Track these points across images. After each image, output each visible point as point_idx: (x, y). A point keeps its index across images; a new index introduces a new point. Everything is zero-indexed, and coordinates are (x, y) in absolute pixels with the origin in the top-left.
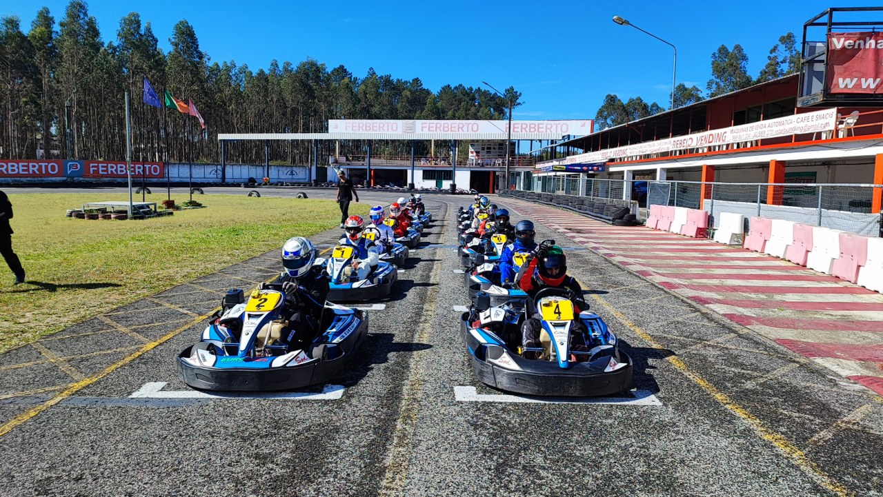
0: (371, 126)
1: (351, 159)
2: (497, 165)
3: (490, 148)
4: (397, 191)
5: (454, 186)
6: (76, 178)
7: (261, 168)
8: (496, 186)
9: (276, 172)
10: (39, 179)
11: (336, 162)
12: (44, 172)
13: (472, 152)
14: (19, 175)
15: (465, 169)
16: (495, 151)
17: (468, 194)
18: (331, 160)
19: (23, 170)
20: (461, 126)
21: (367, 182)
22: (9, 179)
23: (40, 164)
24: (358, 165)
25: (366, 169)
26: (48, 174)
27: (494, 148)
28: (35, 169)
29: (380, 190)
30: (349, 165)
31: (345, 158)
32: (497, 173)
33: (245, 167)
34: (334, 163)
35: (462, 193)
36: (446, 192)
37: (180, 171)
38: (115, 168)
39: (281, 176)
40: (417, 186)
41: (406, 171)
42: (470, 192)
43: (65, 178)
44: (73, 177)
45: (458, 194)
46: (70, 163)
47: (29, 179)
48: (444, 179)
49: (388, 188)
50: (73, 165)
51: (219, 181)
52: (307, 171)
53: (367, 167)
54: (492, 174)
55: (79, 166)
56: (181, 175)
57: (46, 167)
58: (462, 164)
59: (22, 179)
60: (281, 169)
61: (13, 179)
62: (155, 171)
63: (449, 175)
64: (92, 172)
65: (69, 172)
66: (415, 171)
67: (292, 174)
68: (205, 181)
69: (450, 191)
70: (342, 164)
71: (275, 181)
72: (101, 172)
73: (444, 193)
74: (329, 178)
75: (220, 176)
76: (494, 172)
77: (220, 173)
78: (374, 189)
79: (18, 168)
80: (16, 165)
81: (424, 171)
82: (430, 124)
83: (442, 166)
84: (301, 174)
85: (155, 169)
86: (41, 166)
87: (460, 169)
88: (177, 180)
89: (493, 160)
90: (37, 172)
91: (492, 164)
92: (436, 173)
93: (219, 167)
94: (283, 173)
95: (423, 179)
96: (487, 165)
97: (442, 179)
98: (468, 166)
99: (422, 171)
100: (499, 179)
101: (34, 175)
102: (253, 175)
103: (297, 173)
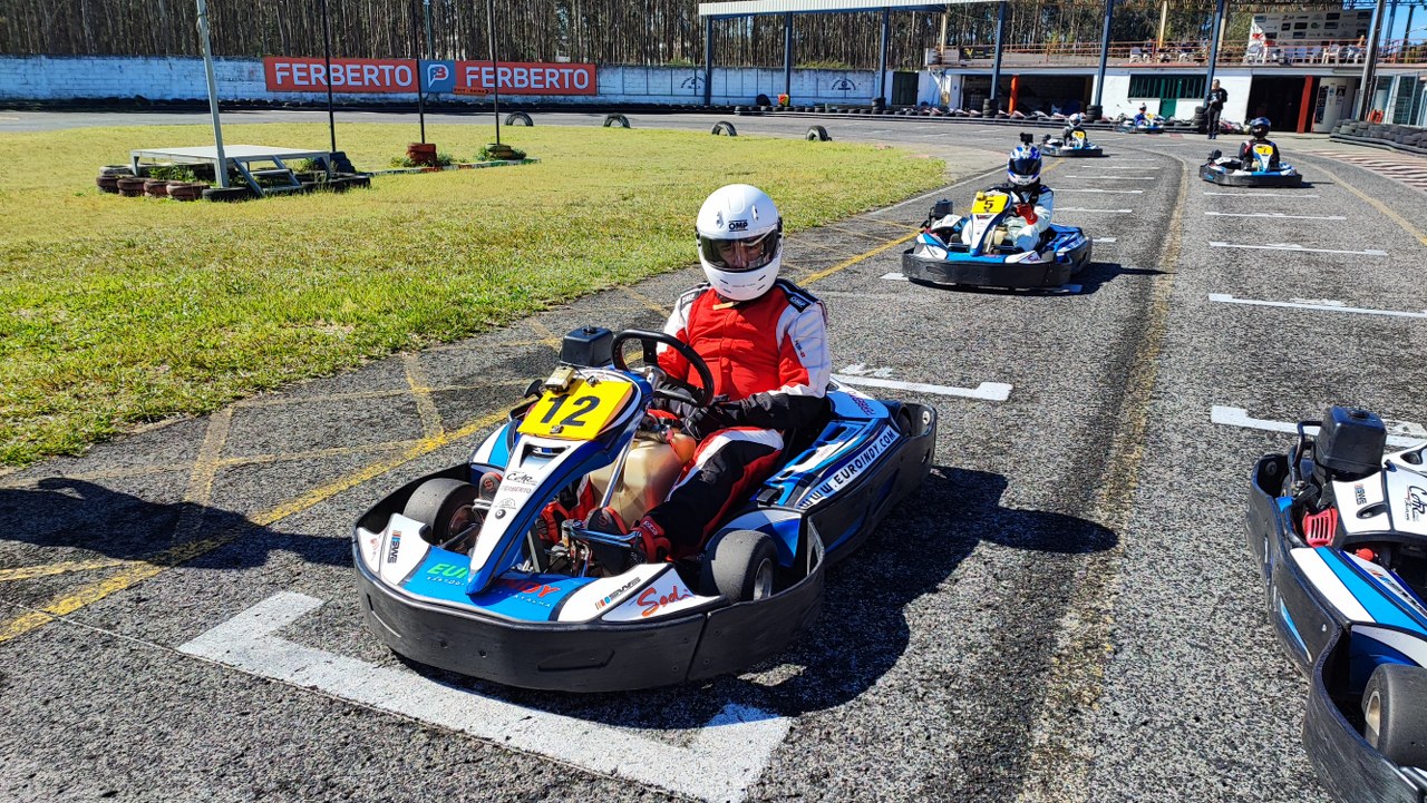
1: (969, 53)
2: (1322, 61)
6: (442, 96)
7: (776, 74)
8: (1315, 113)
9: (813, 83)
10: (382, 95)
11: (939, 61)
12: (388, 83)
13: (1257, 37)
14: (348, 88)
15: (1239, 71)
17: (1241, 132)
18: (929, 56)
19: (354, 79)
21: (990, 104)
23: (381, 66)
24: (984, 66)
25: (990, 77)
26: (395, 88)
28: (374, 77)
30: (964, 66)
31: (957, 52)
32: (1323, 83)
33: (750, 73)
34: (934, 63)
36: (1184, 127)
37: (627, 80)
38: (509, 76)
39: (823, 93)
40: (1109, 112)
41: (1091, 77)
43: (424, 95)
44: (438, 93)
46: (432, 66)
47: (364, 95)
48: (1182, 96)
49: (1036, 119)
50: (437, 69)
51: (700, 101)
52: (876, 80)
53: (992, 72)
54: (1308, 85)
55: (447, 72)
56: (627, 90)
57: (392, 72)
58: (1232, 58)
59: (352, 96)
60: (822, 76)
61: (340, 95)
62: (581, 81)
64: (469, 84)
65: (430, 83)
66: (1106, 77)
67: (844, 87)
68: (671, 101)
69: (1193, 126)
70: (951, 66)
71: (810, 102)
72: (485, 84)
73: (1178, 131)
74: (922, 96)
75: (701, 92)
76: (1316, 79)
77: (701, 84)
78: (1004, 120)
79: (345, 74)
80: (340, 68)
81: (1133, 77)
83: (1183, 64)
84: (864, 87)
85: (581, 77)
86: (382, 72)
87: (1225, 71)
88: (621, 99)
89: (1317, 49)
90: (377, 83)
91: (1312, 58)
92: (1163, 82)
93: (700, 73)
94: (827, 86)
95: (1129, 96)
96: (1300, 61)
97: (1175, 97)
98: (1245, 63)
99: (1129, 78)
100: (1325, 96)
101: (371, 88)
102: (766, 91)
103: (856, 85)
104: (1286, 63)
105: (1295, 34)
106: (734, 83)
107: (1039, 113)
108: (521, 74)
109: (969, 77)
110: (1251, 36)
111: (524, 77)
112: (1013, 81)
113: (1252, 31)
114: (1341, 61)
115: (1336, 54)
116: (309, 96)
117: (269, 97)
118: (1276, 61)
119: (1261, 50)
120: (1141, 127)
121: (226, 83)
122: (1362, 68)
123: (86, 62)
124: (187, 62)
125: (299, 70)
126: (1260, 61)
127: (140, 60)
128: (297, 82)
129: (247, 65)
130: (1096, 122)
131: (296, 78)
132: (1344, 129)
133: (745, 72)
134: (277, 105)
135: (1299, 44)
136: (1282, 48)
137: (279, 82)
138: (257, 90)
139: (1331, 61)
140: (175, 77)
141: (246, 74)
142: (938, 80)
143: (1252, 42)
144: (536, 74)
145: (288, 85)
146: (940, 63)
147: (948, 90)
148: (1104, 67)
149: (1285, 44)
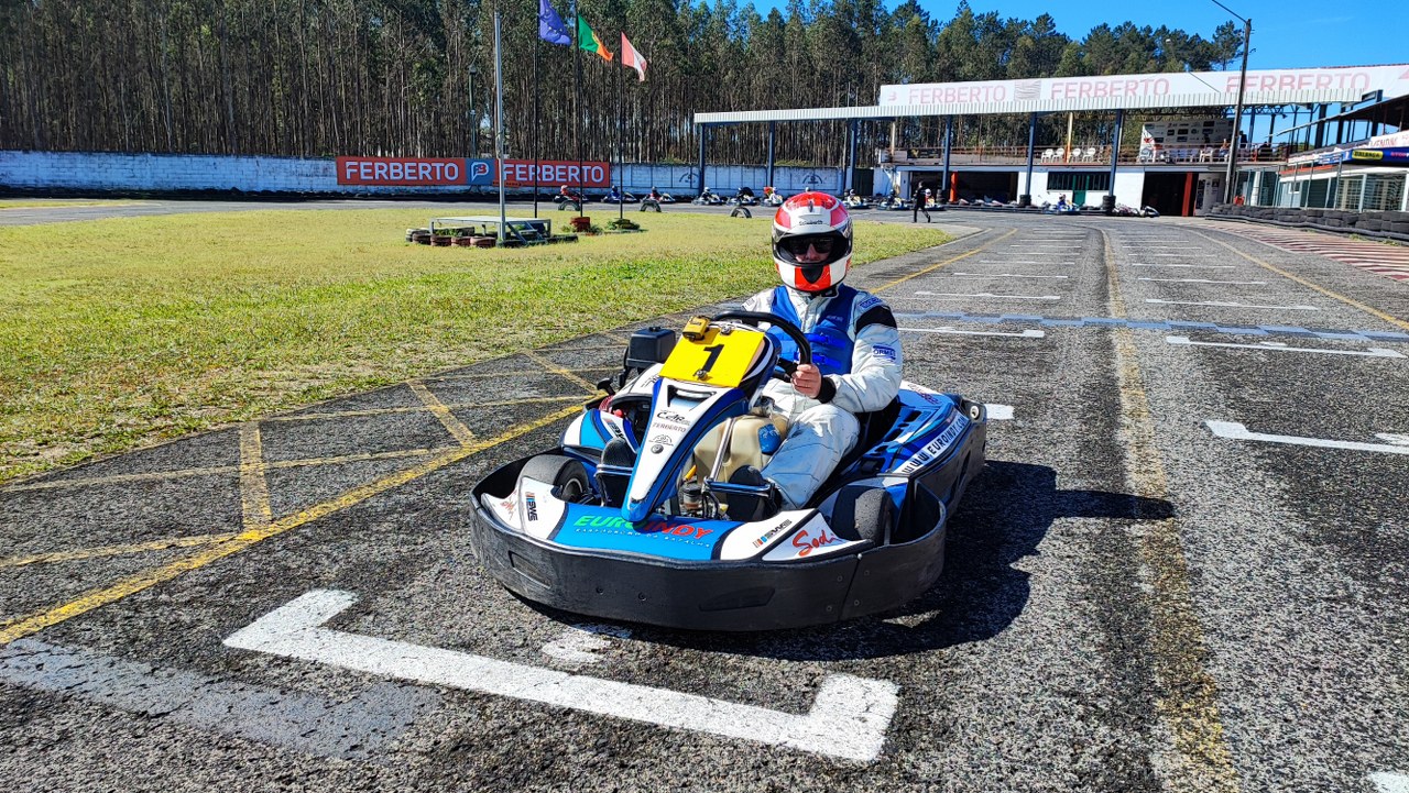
0: (956, 94)
1: (916, 154)
2: (1200, 161)
3: (1185, 132)
4: (997, 209)
5: (1110, 200)
6: (482, 187)
7: (762, 171)
8: (1197, 201)
9: (788, 178)
10: (432, 188)
11: (890, 160)
12: (438, 178)
13: (1147, 140)
14: (404, 182)
15: (1134, 169)
16: (1196, 136)
17: (1138, 215)
18: (880, 155)
19: (410, 174)
20: (1132, 86)
21: (942, 193)
22: (391, 188)
23: (433, 164)
24: (927, 164)
25: (942, 172)
26: (444, 181)
27: (1194, 131)
28: (427, 173)
29: (965, 207)
30: (912, 164)
31: (905, 153)
32: (1201, 177)
33: (736, 170)
34: (886, 161)
35: (1126, 213)
36: (1095, 211)
38: (539, 171)
39: (796, 184)
40: (1036, 201)
41: (1016, 174)
42: (1143, 212)
43: (467, 188)
44: (480, 186)
45: (1118, 215)
46: (477, 164)
47: (418, 188)
48: (1090, 189)
49: (980, 204)
50: (479, 166)
52: (840, 176)
53: (943, 169)
54: (1190, 178)
55: (487, 168)
56: (635, 184)
57: (442, 168)
58: (1127, 159)
59: (408, 188)
60: (795, 172)
61: (397, 188)
62: (597, 176)
63: (1103, 181)
65: (473, 178)
66: (1033, 174)
67: (814, 180)
68: (672, 192)
69: (1101, 210)
70: (902, 164)
72: (518, 178)
73: (1091, 214)
74: (877, 188)
75: (695, 185)
76: (1196, 175)
77: (696, 179)
78: (955, 206)
79: (403, 170)
80: (399, 165)
81: (1050, 174)
82: (1068, 84)
83: (1086, 163)
84: (828, 181)
85: (597, 172)
86: (434, 168)
87: (1123, 168)
89: (1195, 151)
90: (430, 178)
91: (1191, 158)
92: (1074, 177)
93: (695, 170)
94: (799, 179)
95: (1048, 189)
96: (1182, 160)
97: (1084, 189)
98: (1138, 162)
99: (1046, 175)
100: (1203, 188)
101: (425, 182)
102: (748, 184)
103: (823, 179)
104: (1171, 162)
105: (1179, 138)
106: (722, 177)
107: (980, 201)
108: (548, 170)
109: (915, 173)
110: (1142, 140)
111: (550, 173)
112: (953, 176)
113: (1143, 137)
114: (1215, 160)
115: (1210, 155)
116: (373, 189)
117: (340, 189)
118: (1163, 160)
119: (1151, 153)
120: (1063, 210)
121: (304, 178)
122: (1226, 165)
123: (186, 159)
124: (272, 160)
125: (365, 167)
126: (1150, 161)
127: (232, 159)
128: (363, 177)
129: (322, 163)
130: (1027, 208)
131: (362, 174)
132: (1214, 210)
133: (732, 169)
134: (350, 196)
135: (1181, 147)
136: (1168, 150)
137: (348, 177)
138: (330, 183)
139: (1207, 160)
140: (261, 173)
141: (321, 171)
142: (890, 176)
143: (1143, 145)
144: (560, 170)
145: (356, 179)
146: (891, 162)
147: (899, 183)
148: (1032, 165)
149: (1171, 147)
